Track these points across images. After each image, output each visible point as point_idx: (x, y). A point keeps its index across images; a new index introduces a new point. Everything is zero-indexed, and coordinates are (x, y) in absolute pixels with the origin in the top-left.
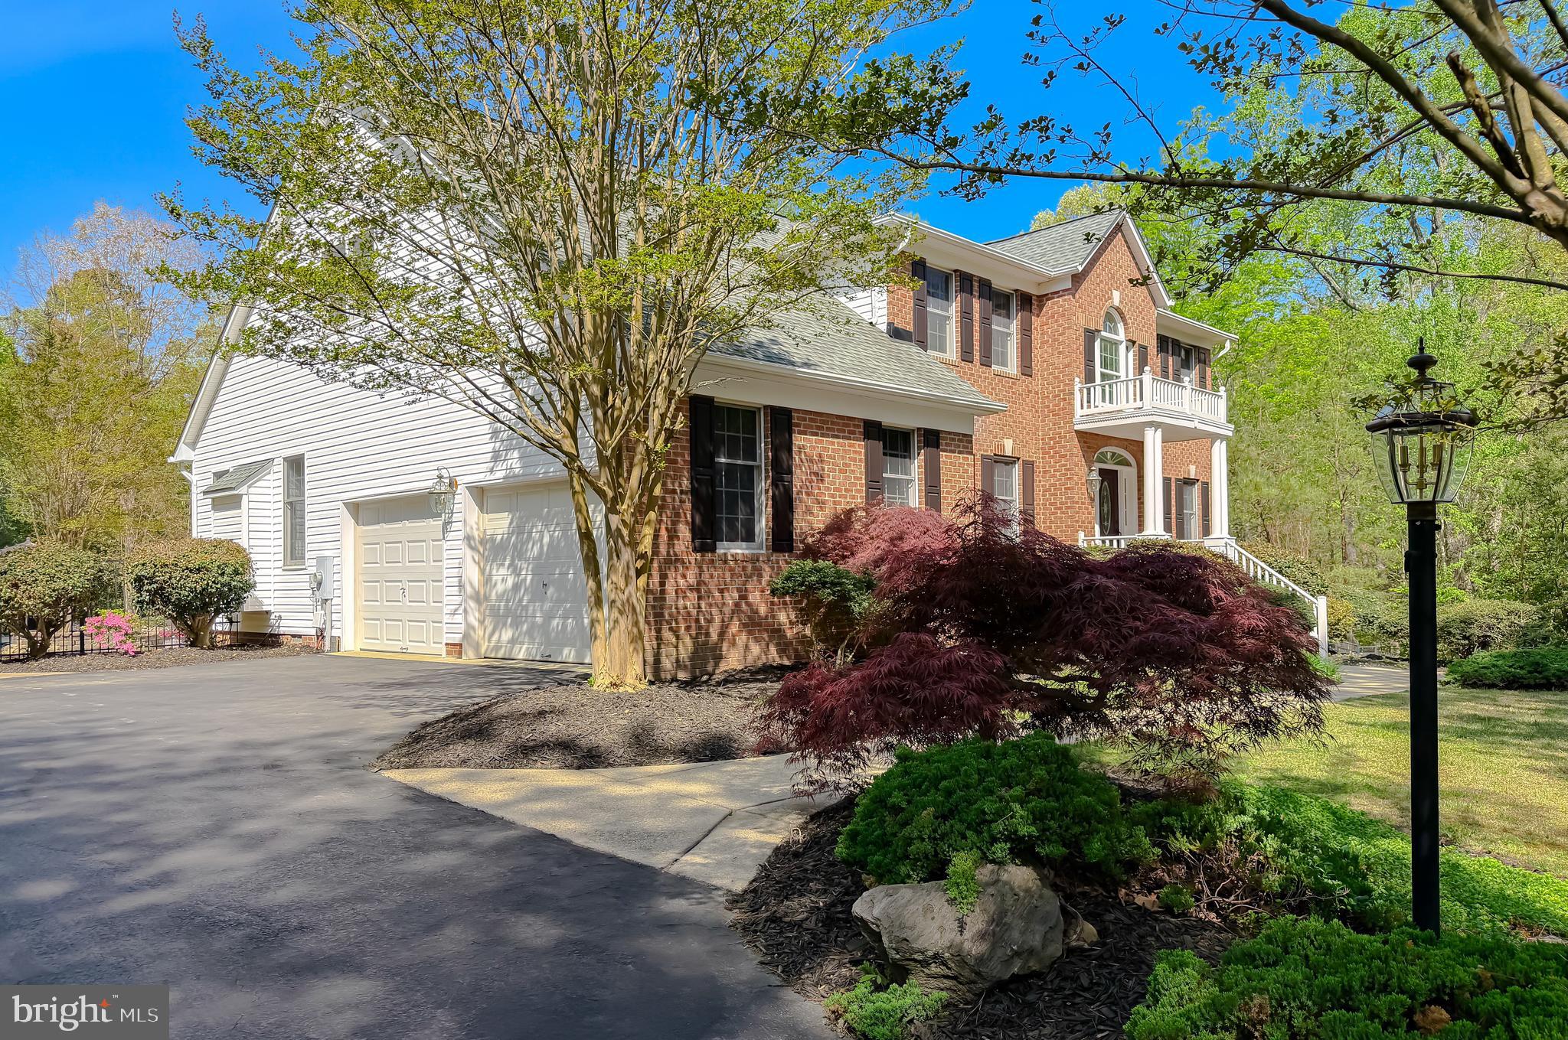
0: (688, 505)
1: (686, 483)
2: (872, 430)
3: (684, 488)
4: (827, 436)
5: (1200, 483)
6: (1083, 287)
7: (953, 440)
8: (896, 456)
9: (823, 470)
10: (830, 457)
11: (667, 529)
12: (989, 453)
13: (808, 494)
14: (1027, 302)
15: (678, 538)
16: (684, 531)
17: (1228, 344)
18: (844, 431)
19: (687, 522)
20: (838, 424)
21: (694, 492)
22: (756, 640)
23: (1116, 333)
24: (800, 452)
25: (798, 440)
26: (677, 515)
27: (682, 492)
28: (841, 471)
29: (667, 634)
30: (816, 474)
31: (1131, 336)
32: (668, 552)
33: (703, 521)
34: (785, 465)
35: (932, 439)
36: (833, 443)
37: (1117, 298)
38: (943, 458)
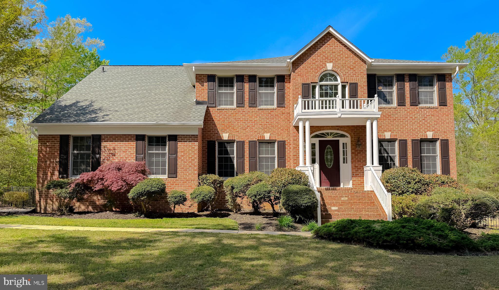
0: (58, 165)
1: (58, 160)
2: (139, 138)
3: (57, 161)
4: (118, 141)
5: (440, 140)
6: (301, 67)
7: (186, 137)
8: (159, 145)
9: (115, 152)
10: (119, 148)
11: (50, 172)
12: (254, 140)
13: (107, 160)
14: (282, 79)
15: (54, 175)
16: (57, 173)
17: (457, 69)
18: (127, 139)
19: (57, 170)
20: (123, 137)
21: (60, 162)
22: (83, 204)
23: (336, 80)
24: (105, 147)
25: (104, 144)
26: (54, 168)
27: (56, 162)
28: (123, 152)
29: (49, 201)
30: (112, 154)
31: (343, 81)
32: (50, 179)
33: (63, 170)
34: (97, 152)
35: (174, 138)
36: (120, 143)
37: (330, 66)
38: (179, 144)
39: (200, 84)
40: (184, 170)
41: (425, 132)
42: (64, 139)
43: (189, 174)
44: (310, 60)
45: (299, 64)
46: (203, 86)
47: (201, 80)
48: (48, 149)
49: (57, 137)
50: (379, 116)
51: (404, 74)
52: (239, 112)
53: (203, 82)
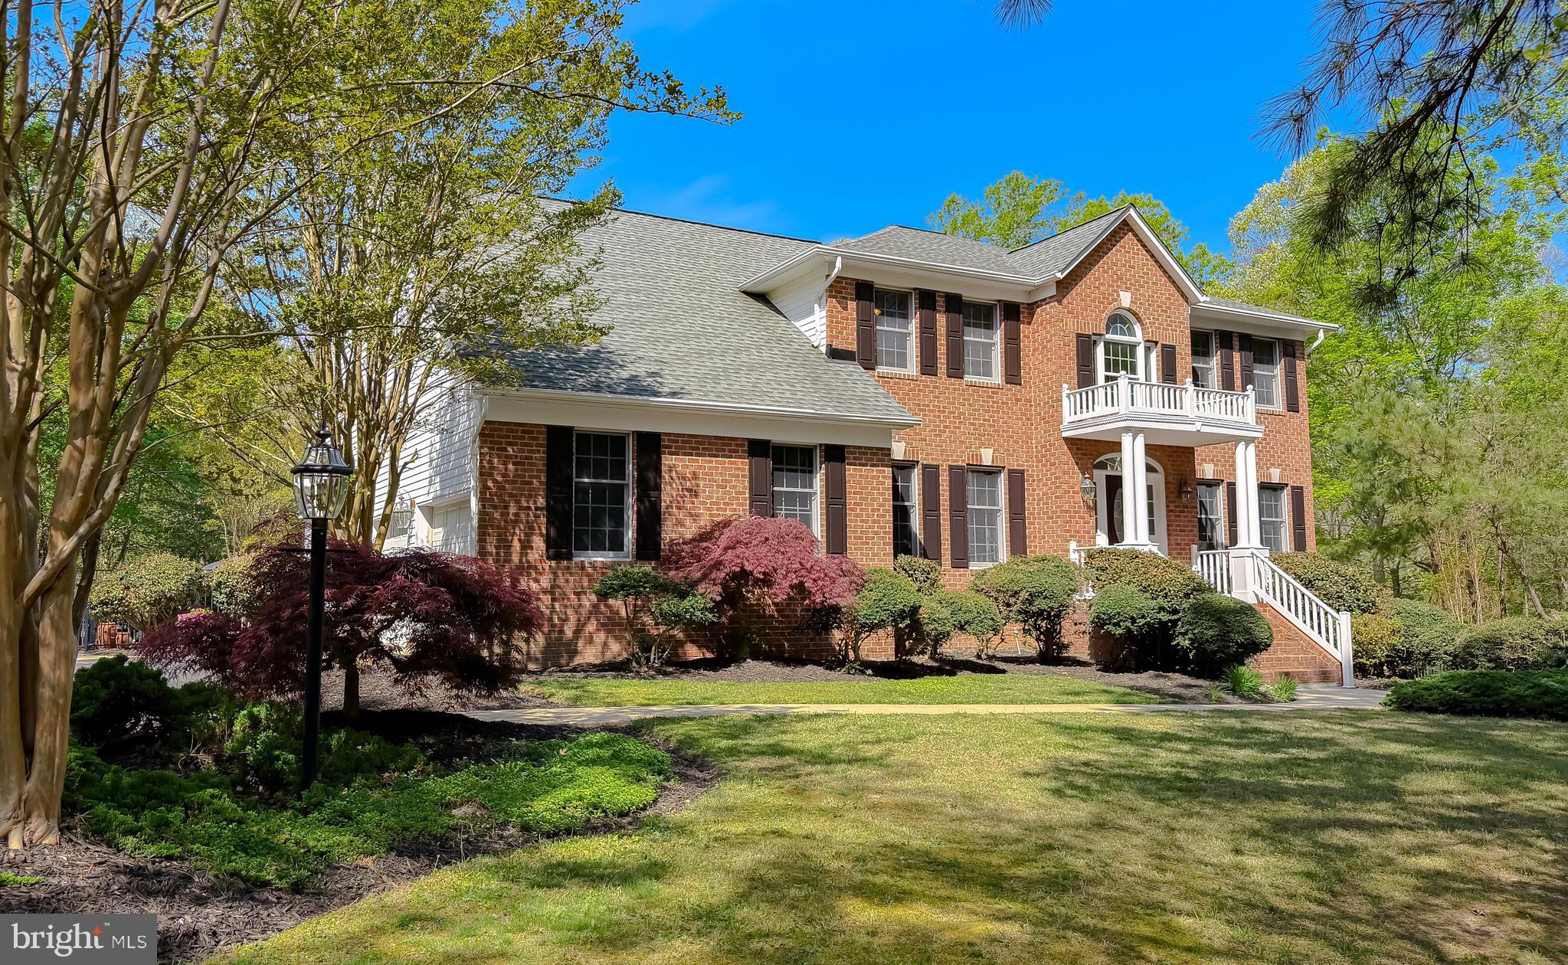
0: (543, 520)
1: (541, 501)
2: (757, 448)
3: (539, 505)
4: (704, 455)
5: (1289, 488)
6: (1074, 292)
7: (864, 453)
8: (796, 471)
9: (698, 486)
10: (706, 474)
11: (520, 540)
12: (960, 464)
13: (679, 508)
14: (1014, 312)
15: (531, 548)
16: (539, 543)
17: (1321, 334)
18: (724, 450)
19: (541, 535)
20: (717, 444)
21: (549, 508)
22: (616, 638)
23: (1132, 333)
24: (670, 471)
25: (667, 460)
26: (532, 528)
27: (537, 509)
28: (718, 486)
30: (690, 490)
31: (1149, 337)
32: (521, 561)
33: (558, 534)
34: (652, 483)
35: (836, 454)
36: (710, 462)
37: (1126, 299)
38: (850, 470)
39: (839, 302)
40: (862, 543)
41: (1268, 468)
42: (559, 438)
43: (874, 555)
44: (1089, 279)
45: (1071, 284)
46: (845, 308)
47: (841, 292)
48: (510, 466)
49: (539, 432)
50: (1260, 435)
51: (1232, 333)
52: (926, 386)
53: (846, 298)
